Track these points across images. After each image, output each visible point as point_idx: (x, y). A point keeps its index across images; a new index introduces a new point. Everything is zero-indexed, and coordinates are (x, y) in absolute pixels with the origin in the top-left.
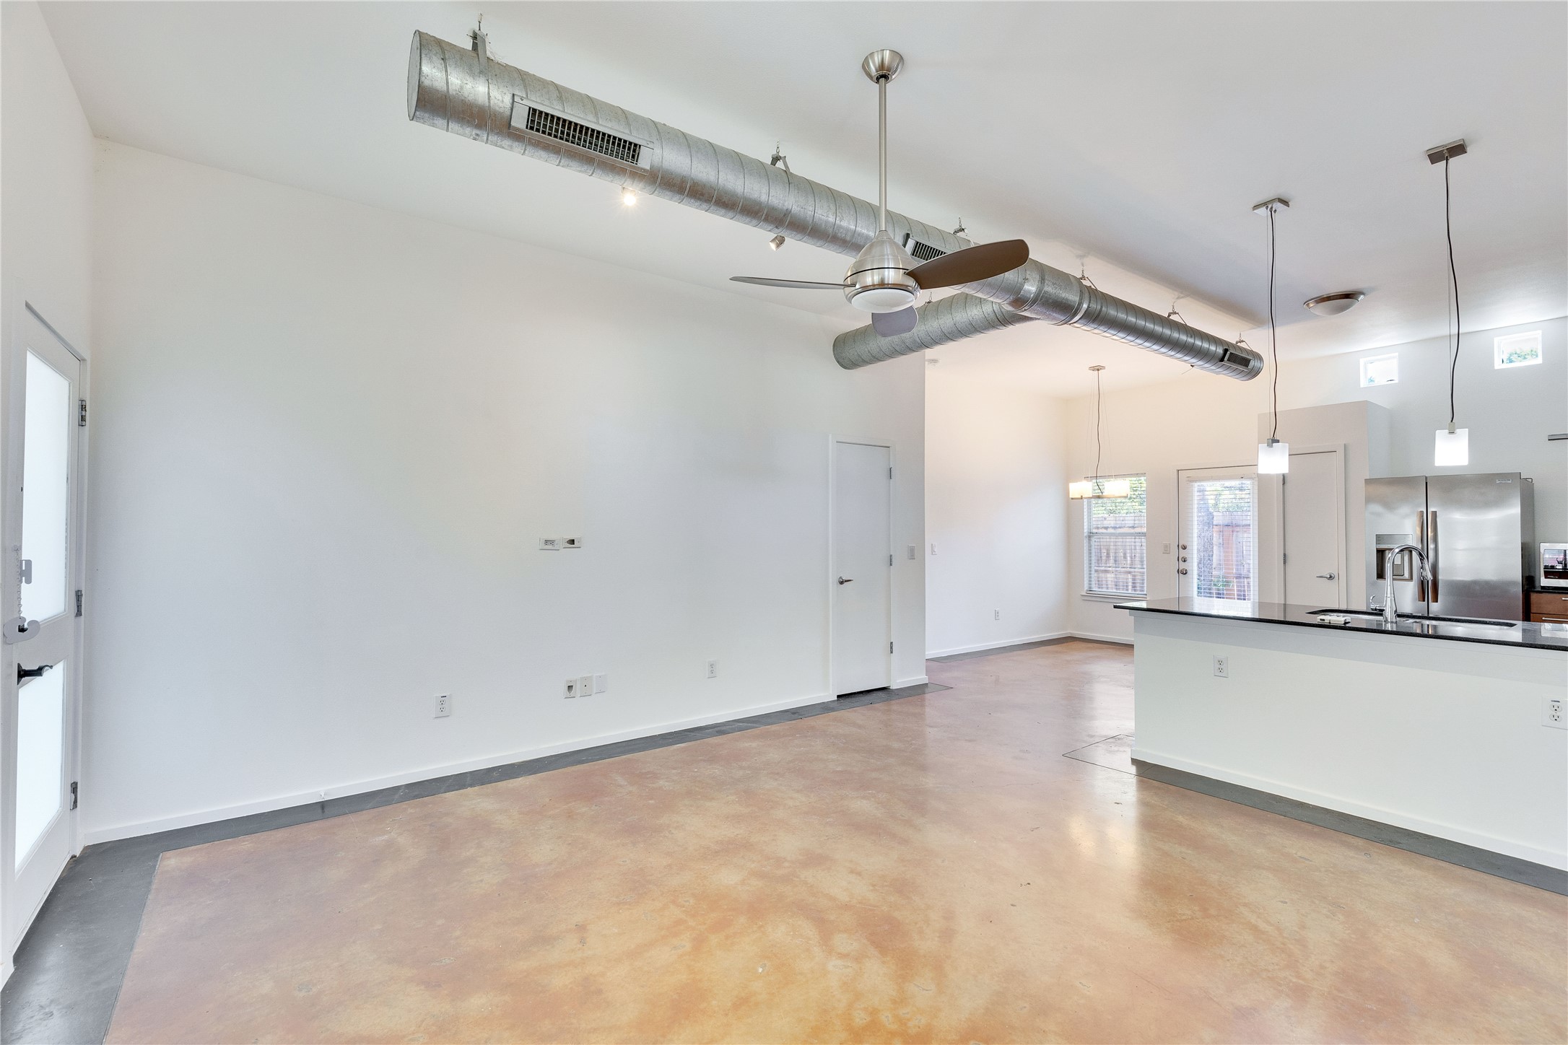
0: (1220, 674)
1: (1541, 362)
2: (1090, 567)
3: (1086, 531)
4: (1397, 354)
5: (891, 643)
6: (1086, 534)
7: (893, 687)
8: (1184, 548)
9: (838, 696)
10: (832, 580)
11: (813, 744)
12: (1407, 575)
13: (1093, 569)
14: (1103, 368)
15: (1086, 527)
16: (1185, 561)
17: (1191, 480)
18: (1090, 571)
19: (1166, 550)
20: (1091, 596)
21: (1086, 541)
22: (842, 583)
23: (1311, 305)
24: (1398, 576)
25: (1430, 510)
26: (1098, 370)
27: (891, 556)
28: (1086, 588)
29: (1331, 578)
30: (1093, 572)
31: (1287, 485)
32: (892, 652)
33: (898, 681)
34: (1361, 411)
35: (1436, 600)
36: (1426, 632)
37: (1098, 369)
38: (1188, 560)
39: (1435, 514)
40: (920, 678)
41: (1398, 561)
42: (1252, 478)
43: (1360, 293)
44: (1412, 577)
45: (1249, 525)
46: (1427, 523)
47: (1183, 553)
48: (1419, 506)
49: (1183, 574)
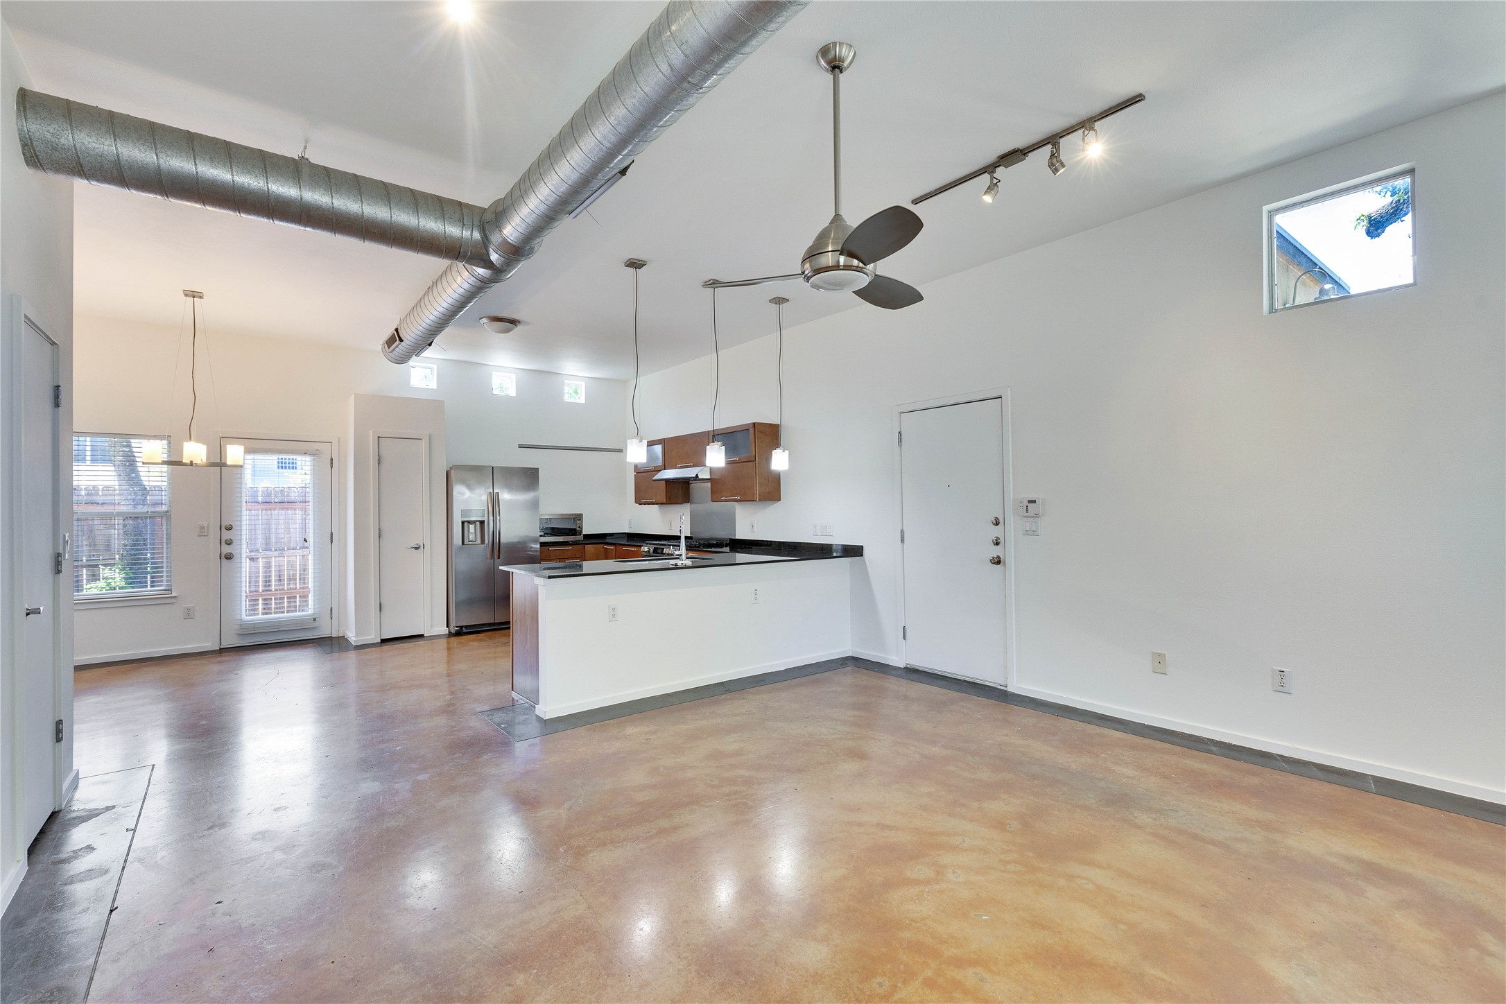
4: (435, 366)
8: (230, 529)
12: (479, 541)
16: (231, 544)
19: (202, 531)
23: (486, 321)
25: (496, 491)
26: (195, 298)
29: (418, 548)
31: (381, 465)
34: (435, 407)
35: (498, 558)
37: (194, 295)
38: (236, 543)
39: (499, 493)
41: (472, 531)
42: (314, 455)
43: (519, 322)
44: (483, 541)
45: (309, 502)
46: (494, 501)
47: (227, 535)
48: (488, 488)
49: (227, 558)
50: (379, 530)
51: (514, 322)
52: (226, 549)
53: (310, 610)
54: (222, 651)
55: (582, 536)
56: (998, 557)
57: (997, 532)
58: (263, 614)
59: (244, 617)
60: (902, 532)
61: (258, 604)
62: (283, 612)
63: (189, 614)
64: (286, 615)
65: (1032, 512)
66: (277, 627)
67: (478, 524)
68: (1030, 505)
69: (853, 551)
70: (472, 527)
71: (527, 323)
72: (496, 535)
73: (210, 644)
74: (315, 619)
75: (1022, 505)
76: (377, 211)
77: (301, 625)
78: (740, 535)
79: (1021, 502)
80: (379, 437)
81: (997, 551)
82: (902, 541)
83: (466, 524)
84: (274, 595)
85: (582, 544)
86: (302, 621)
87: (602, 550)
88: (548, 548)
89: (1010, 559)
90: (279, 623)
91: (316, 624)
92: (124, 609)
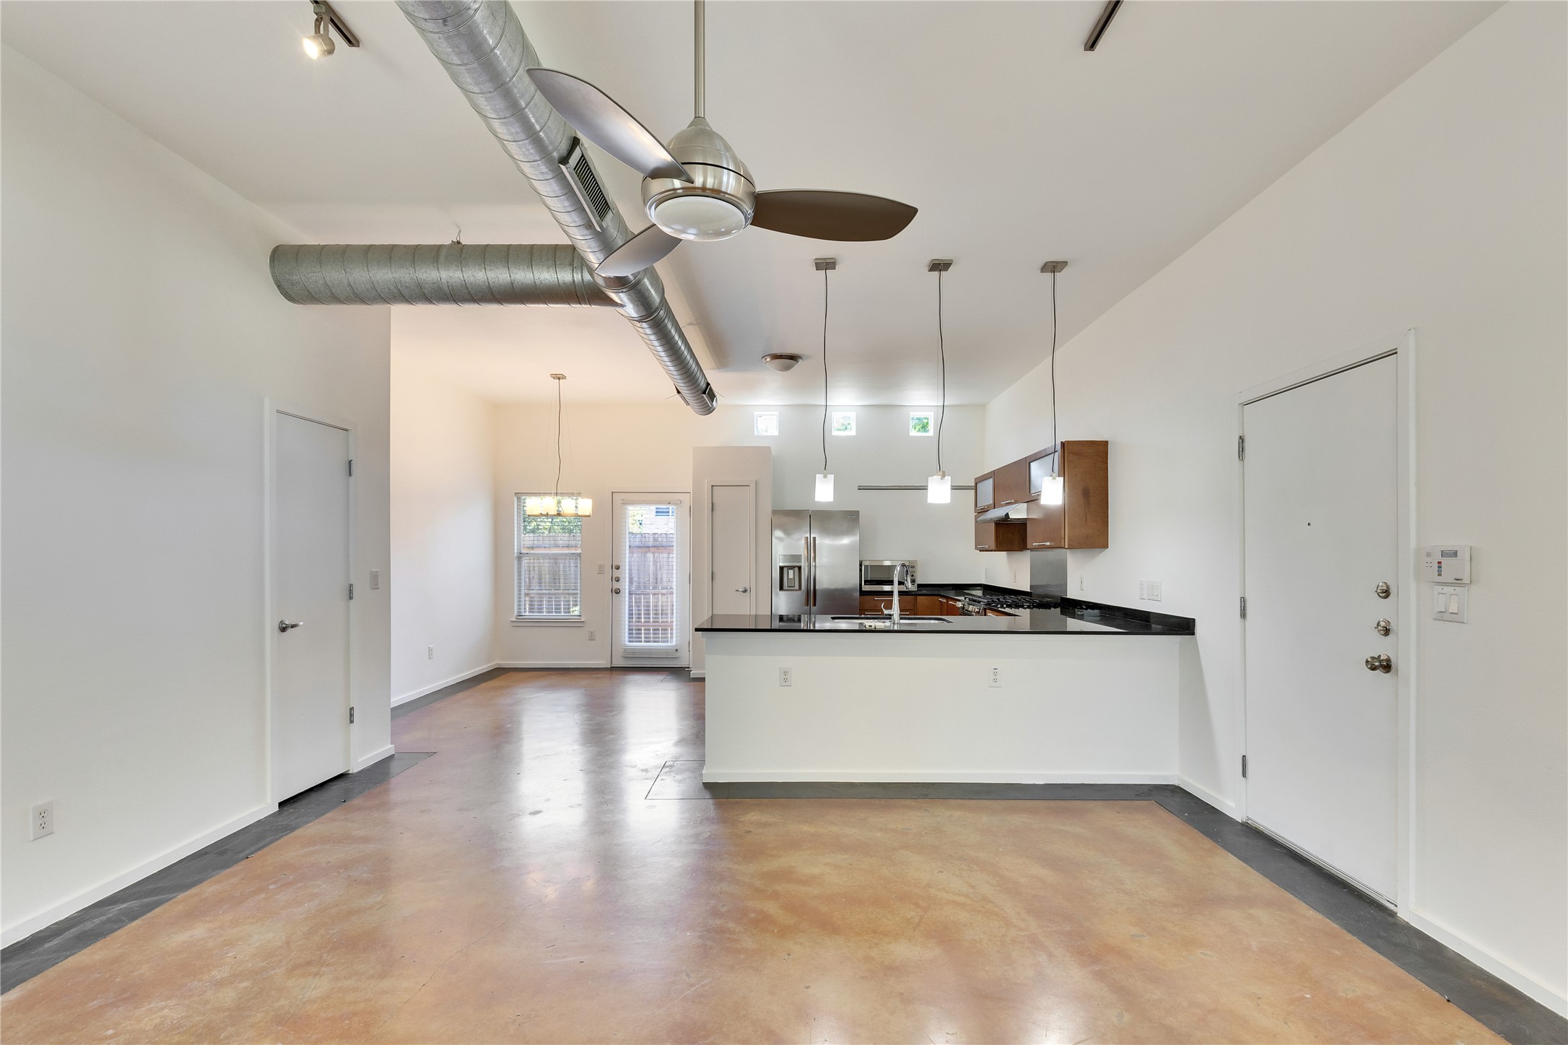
0: (786, 684)
1: (855, 434)
2: (520, 590)
3: (516, 551)
4: (777, 413)
5: (352, 709)
6: (516, 555)
7: (354, 769)
8: (618, 568)
9: (281, 804)
10: (270, 626)
11: (316, 890)
12: (797, 587)
13: (523, 592)
14: (564, 377)
15: (516, 547)
16: (618, 581)
17: (626, 503)
18: (520, 594)
19: (601, 570)
20: (521, 621)
21: (516, 562)
22: (283, 629)
23: (768, 360)
24: (791, 589)
25: (812, 536)
26: (559, 379)
27: (351, 586)
28: (516, 613)
29: (745, 591)
30: (523, 595)
31: (715, 512)
32: (352, 722)
33: (359, 760)
34: (761, 454)
35: (815, 605)
36: (812, 628)
37: (559, 377)
38: (621, 580)
39: (814, 539)
40: (384, 749)
41: (791, 576)
42: (677, 504)
43: (801, 358)
44: (800, 588)
45: (673, 546)
46: (811, 546)
47: (616, 573)
48: (805, 533)
49: (617, 593)
50: (712, 573)
51: (793, 358)
52: (616, 585)
53: (673, 643)
54: (613, 669)
55: (916, 585)
56: (1388, 660)
57: (1383, 610)
58: (645, 642)
59: (627, 643)
60: (1243, 600)
61: (641, 633)
62: (641, 642)
63: (592, 637)
64: (643, 644)
65: (1448, 575)
66: (648, 654)
67: (797, 569)
68: (1445, 561)
69: (1184, 627)
70: (791, 572)
71: (808, 357)
72: (812, 580)
73: (604, 663)
74: (677, 650)
75: (1429, 560)
76: (499, 276)
77: (668, 654)
78: (1073, 593)
79: (1429, 555)
80: (712, 486)
81: (1382, 648)
82: (1243, 615)
83: (785, 570)
84: (643, 626)
85: (913, 595)
86: (667, 651)
87: (937, 602)
88: (872, 597)
89: (1407, 662)
90: (650, 651)
91: (678, 655)
92: (550, 629)
